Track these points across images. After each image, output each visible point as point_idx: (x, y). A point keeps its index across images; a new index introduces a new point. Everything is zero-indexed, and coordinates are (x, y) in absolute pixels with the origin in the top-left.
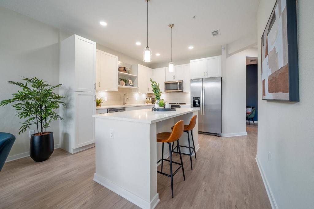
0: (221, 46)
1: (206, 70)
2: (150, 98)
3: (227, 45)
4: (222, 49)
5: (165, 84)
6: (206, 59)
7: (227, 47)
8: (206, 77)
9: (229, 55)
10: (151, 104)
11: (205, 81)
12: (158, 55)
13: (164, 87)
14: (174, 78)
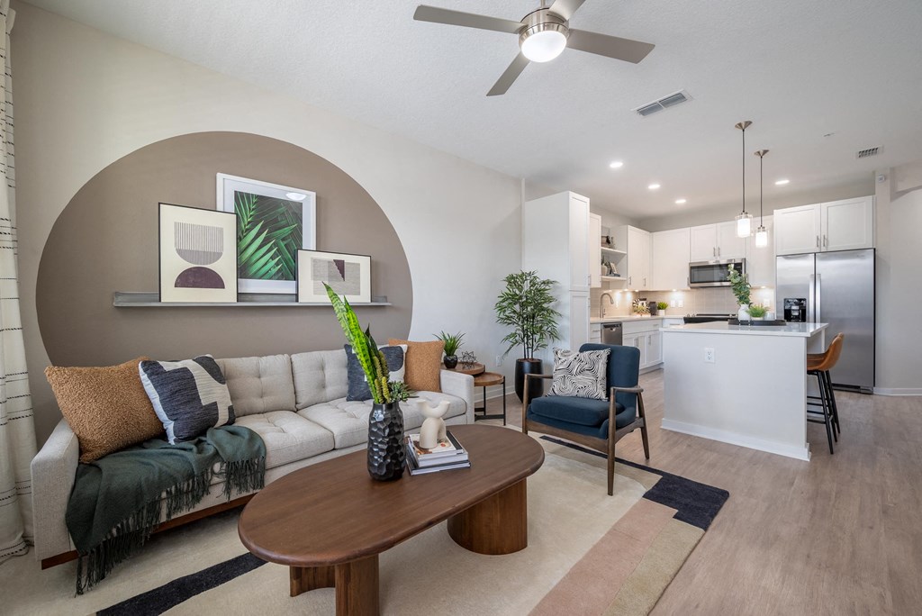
0: (874, 173)
1: (824, 233)
2: (644, 302)
3: (893, 169)
4: (877, 180)
5: (692, 268)
6: (824, 205)
7: (892, 174)
8: (823, 249)
9: (896, 195)
10: (648, 316)
11: (823, 259)
12: (681, 202)
13: (688, 275)
14: (717, 252)
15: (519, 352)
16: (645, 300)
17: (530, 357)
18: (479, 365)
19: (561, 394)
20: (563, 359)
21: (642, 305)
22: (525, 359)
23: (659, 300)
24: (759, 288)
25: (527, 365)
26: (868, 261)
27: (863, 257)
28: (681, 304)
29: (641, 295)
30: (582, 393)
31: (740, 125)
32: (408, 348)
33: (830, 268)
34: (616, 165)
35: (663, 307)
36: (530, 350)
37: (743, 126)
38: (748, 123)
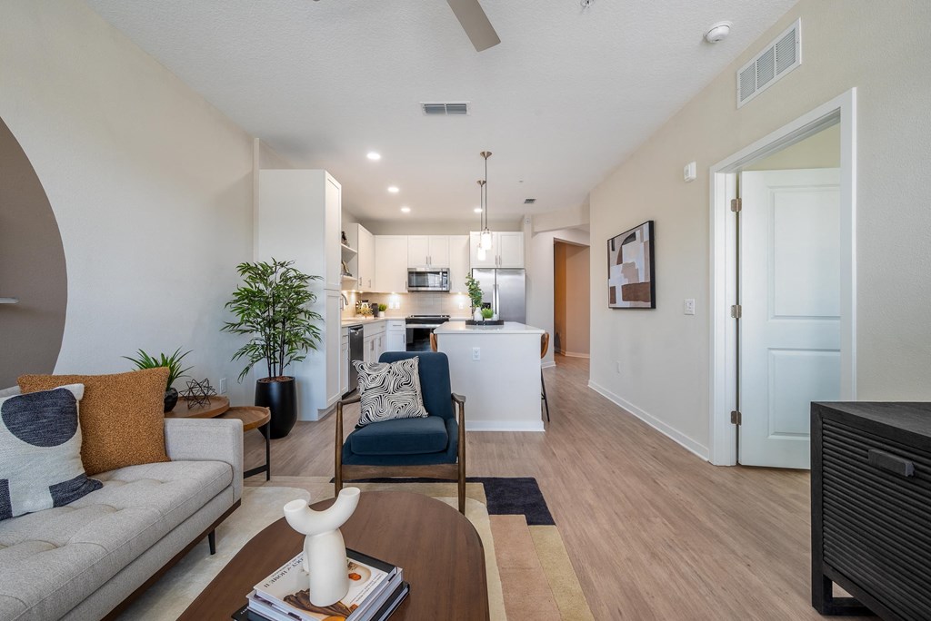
0: (524, 216)
1: (499, 255)
2: (367, 304)
4: (524, 222)
5: (410, 273)
6: (500, 234)
7: (532, 219)
8: (500, 267)
9: (534, 234)
11: (500, 274)
12: (406, 210)
13: (407, 280)
14: (429, 261)
15: (261, 370)
16: (367, 301)
17: (278, 375)
18: (219, 399)
19: (379, 419)
20: (374, 374)
21: (365, 306)
22: (270, 378)
23: (379, 302)
24: (456, 294)
25: (275, 386)
26: (523, 277)
27: (519, 274)
28: (398, 306)
29: (363, 297)
30: (403, 413)
31: (483, 153)
32: (86, 389)
33: (504, 280)
34: (374, 156)
35: (383, 309)
36: (278, 365)
37: (486, 155)
38: (489, 154)
